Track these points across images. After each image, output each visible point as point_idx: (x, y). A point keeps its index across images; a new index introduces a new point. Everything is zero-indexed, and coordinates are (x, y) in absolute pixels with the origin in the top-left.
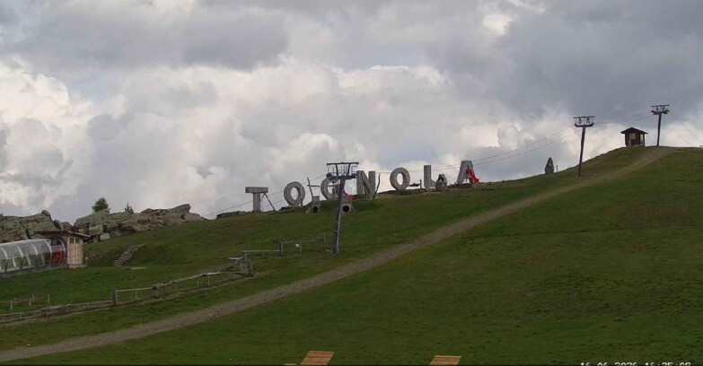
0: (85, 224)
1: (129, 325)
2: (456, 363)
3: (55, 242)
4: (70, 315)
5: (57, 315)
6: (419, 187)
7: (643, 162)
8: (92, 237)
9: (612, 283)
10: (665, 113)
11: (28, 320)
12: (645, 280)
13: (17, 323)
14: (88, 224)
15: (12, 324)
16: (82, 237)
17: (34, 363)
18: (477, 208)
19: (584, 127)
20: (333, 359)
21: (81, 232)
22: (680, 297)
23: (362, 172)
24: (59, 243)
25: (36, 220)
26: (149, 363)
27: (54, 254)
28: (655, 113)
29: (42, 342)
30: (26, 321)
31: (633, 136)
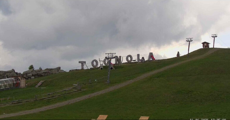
0: (26, 73)
1: (41, 107)
2: (147, 119)
3: (16, 79)
4: (21, 103)
5: (17, 103)
6: (135, 61)
7: (208, 53)
8: (28, 78)
9: (199, 93)
10: (216, 37)
11: (8, 105)
12: (209, 92)
13: (4, 106)
14: (27, 73)
15: (2, 106)
16: (25, 78)
17: (9, 119)
18: (154, 68)
19: (190, 41)
20: (107, 117)
21: (25, 76)
22: (221, 97)
23: (117, 56)
24: (17, 80)
25: (10, 72)
26: (47, 119)
27: (16, 83)
28: (213, 37)
29: (12, 112)
30: (7, 105)
31: (205, 44)
